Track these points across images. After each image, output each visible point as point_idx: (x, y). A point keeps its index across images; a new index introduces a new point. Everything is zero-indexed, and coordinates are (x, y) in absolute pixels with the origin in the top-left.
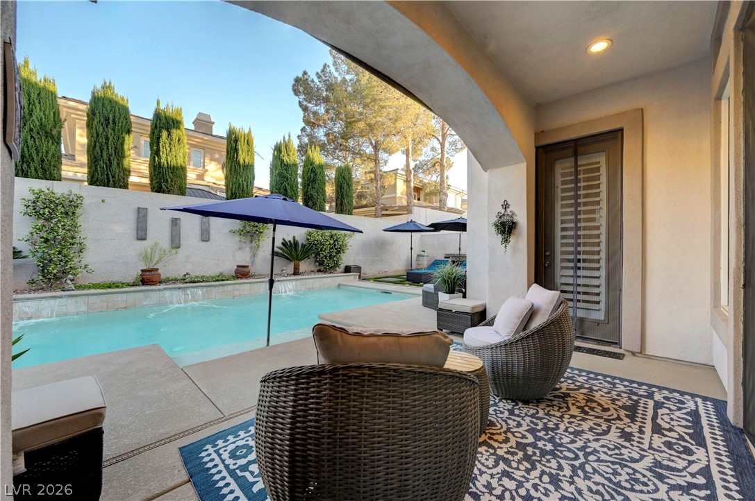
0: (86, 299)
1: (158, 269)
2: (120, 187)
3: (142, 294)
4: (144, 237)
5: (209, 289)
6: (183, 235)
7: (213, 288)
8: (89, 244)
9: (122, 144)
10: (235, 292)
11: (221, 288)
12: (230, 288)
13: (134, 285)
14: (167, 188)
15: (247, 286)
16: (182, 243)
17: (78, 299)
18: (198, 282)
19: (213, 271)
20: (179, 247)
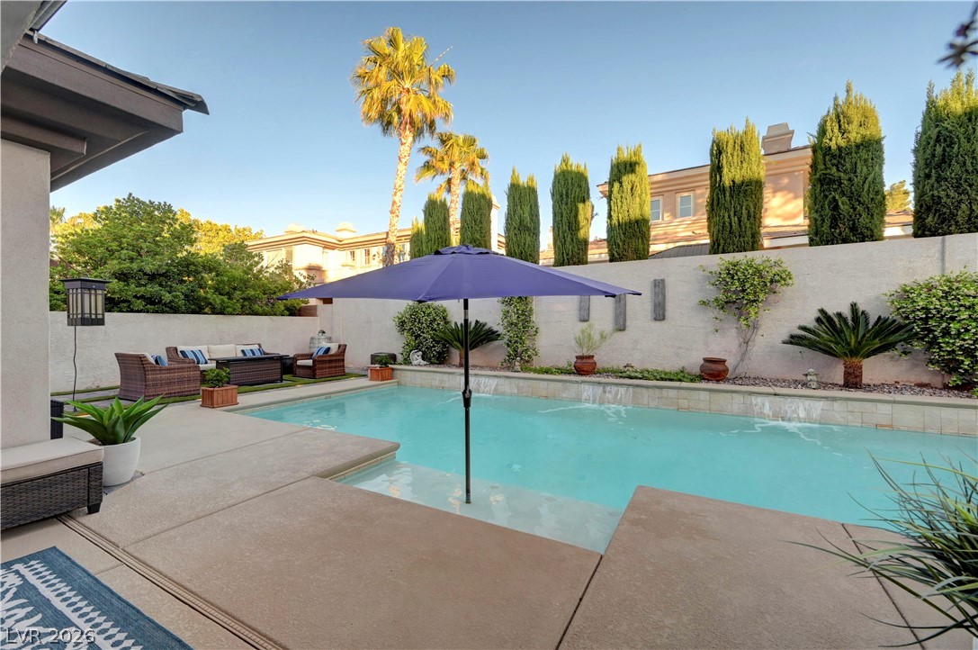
0: (516, 381)
1: (593, 356)
2: (574, 264)
3: (560, 384)
4: (586, 317)
5: (639, 390)
6: (629, 313)
7: (644, 390)
8: (542, 329)
9: (576, 216)
10: (681, 401)
11: (657, 391)
12: (673, 393)
13: (569, 373)
14: (619, 254)
15: (704, 396)
16: (628, 323)
17: (512, 380)
18: (636, 378)
19: (672, 365)
20: (624, 330)
